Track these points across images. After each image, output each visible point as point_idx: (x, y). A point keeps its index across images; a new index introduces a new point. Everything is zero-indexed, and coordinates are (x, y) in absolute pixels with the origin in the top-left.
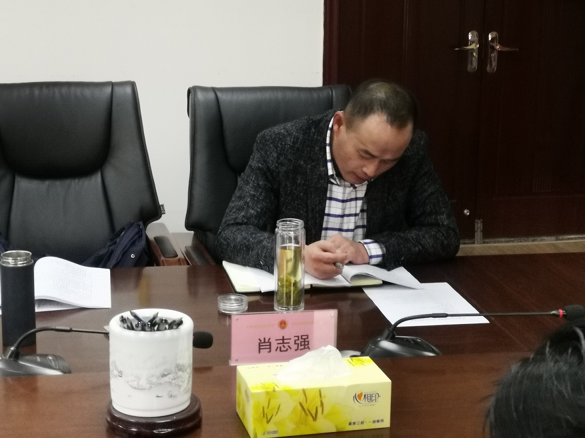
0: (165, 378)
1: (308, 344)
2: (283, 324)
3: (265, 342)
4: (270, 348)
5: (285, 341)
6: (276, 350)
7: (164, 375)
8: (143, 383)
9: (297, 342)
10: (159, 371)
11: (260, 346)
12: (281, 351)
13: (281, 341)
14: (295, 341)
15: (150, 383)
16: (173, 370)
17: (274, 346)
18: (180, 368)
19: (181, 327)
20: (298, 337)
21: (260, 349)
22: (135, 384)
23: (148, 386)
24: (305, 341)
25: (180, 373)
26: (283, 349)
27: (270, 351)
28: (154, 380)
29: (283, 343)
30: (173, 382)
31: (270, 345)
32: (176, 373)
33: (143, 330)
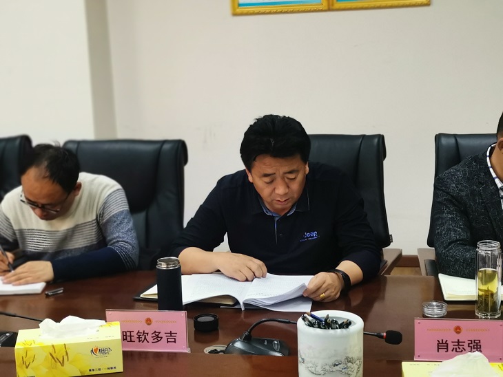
0: (336, 367)
1: (480, 348)
2: (458, 330)
3: (442, 343)
4: (447, 348)
5: (460, 344)
6: (453, 350)
7: (335, 365)
8: (319, 369)
9: (470, 345)
10: (331, 361)
11: (438, 346)
12: (456, 351)
13: (457, 344)
14: (469, 344)
15: (324, 370)
16: (343, 361)
17: (450, 347)
18: (349, 360)
19: (350, 327)
20: (471, 341)
21: (438, 349)
22: (313, 370)
23: (322, 372)
24: (477, 345)
25: (350, 364)
26: (458, 350)
27: (447, 351)
28: (327, 368)
29: (459, 345)
30: (343, 371)
31: (447, 346)
32: (346, 364)
33: (319, 327)
